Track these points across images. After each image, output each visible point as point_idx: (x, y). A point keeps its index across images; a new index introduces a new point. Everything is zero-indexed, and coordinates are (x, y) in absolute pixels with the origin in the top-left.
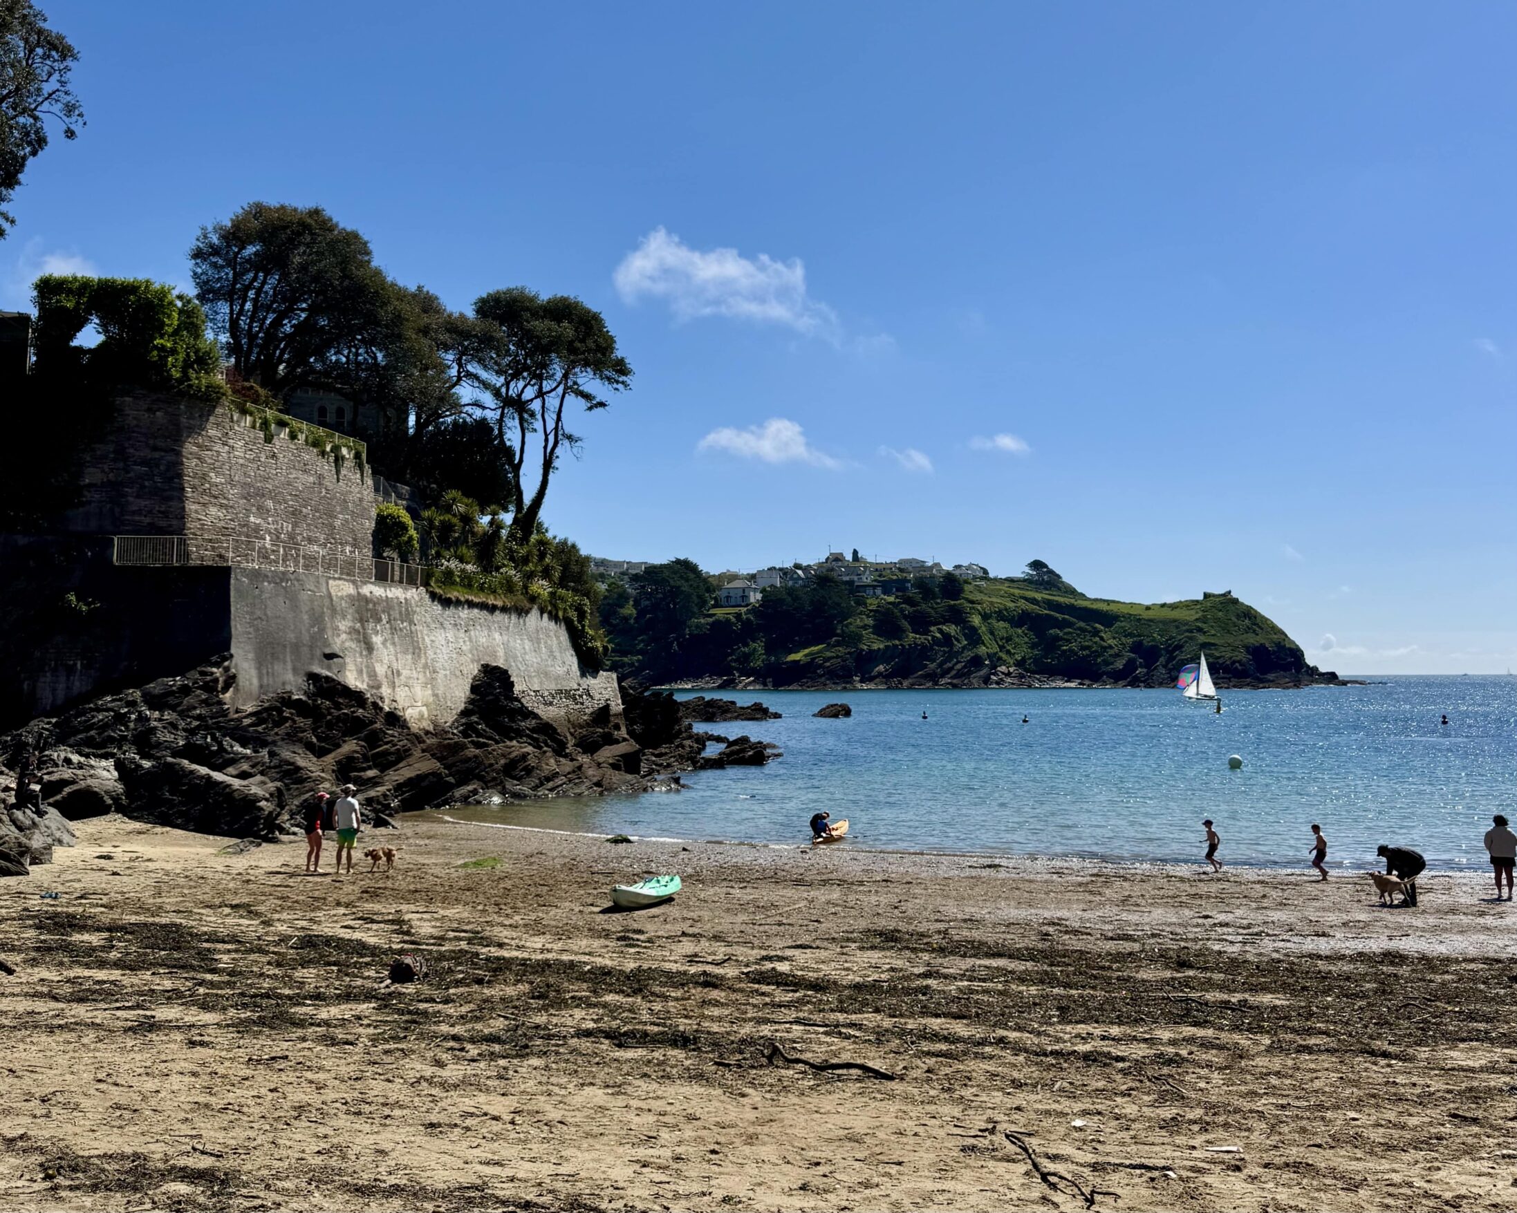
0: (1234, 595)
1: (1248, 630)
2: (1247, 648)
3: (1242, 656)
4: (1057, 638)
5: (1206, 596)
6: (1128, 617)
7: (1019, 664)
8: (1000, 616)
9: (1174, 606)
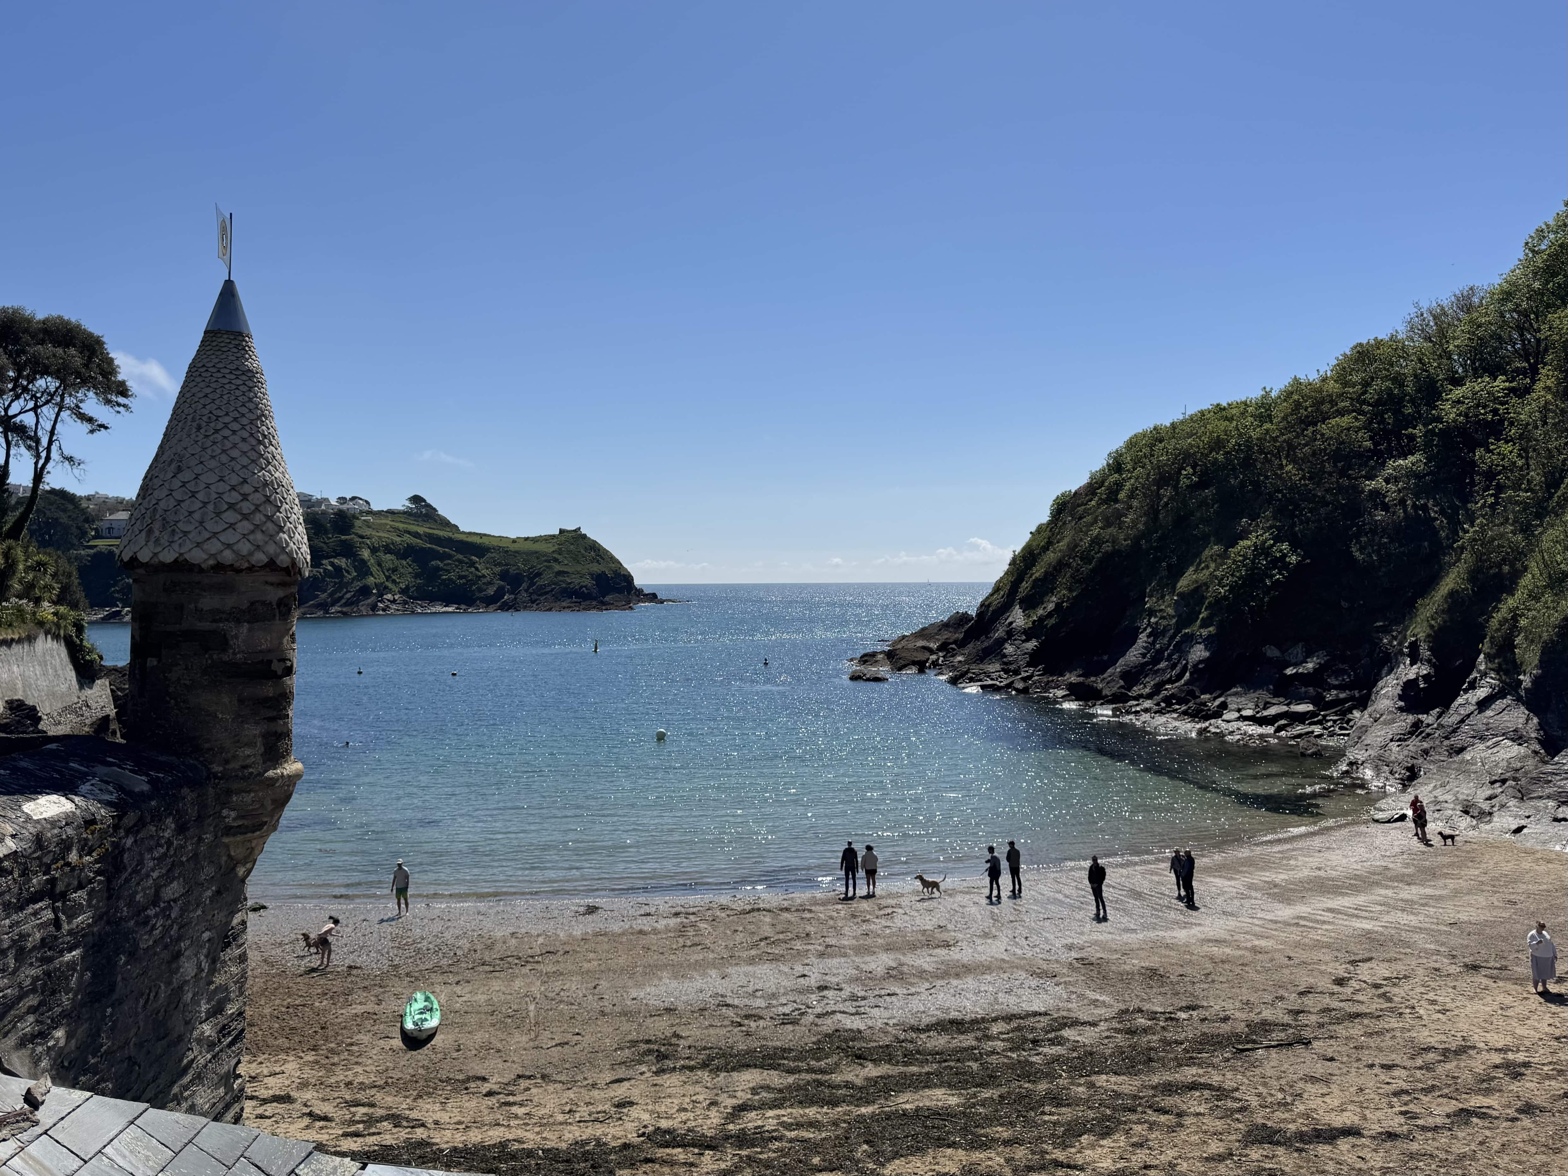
0: (583, 531)
1: (593, 560)
2: (591, 575)
3: (588, 581)
4: (438, 569)
5: (562, 531)
6: (498, 549)
7: (403, 592)
8: (388, 549)
9: (535, 540)
